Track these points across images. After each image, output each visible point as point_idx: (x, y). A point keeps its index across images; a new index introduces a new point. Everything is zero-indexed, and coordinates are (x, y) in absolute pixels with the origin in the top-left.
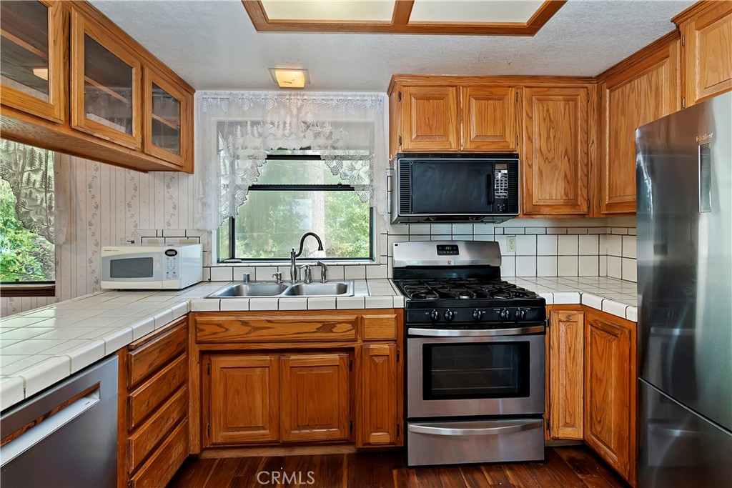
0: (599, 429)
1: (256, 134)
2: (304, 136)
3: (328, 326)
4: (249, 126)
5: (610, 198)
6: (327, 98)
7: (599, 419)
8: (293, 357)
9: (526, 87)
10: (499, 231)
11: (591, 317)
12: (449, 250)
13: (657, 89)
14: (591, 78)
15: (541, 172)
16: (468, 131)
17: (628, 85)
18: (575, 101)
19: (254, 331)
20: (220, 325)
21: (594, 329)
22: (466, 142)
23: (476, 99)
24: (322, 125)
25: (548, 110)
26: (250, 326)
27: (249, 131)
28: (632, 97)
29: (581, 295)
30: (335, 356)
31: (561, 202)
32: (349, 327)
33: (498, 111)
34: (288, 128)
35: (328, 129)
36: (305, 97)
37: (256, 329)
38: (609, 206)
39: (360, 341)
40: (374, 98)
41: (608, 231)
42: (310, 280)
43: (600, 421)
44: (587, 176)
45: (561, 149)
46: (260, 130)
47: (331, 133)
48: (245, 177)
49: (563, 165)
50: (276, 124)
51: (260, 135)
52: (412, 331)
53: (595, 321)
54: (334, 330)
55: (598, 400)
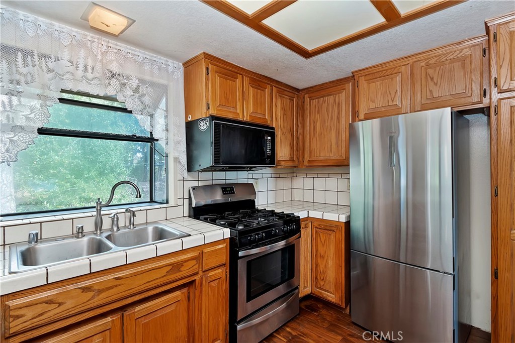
0: (322, 284)
1: (45, 68)
2: (109, 84)
3: (177, 267)
4: (36, 57)
5: (310, 157)
6: (134, 52)
7: (322, 278)
8: (138, 308)
9: (275, 86)
10: (250, 176)
11: (316, 224)
12: (229, 191)
13: (339, 104)
14: (298, 89)
15: (281, 140)
16: (247, 108)
17: (322, 99)
18: (293, 100)
19: (98, 295)
20: (49, 302)
21: (318, 230)
22: (247, 115)
23: (252, 87)
24: (128, 78)
25: (283, 103)
26: (95, 290)
27: (37, 63)
28: (324, 105)
29: (308, 212)
30: (178, 293)
31: (288, 159)
32: (194, 262)
33: (263, 98)
34: (90, 71)
35: (134, 83)
36: (110, 45)
37: (100, 291)
38: (309, 162)
39: (201, 273)
40: (175, 66)
41: (295, 175)
42: (118, 228)
43: (323, 279)
44: (297, 144)
45: (288, 128)
46: (51, 65)
47: (138, 87)
48: (32, 116)
49: (289, 136)
50: (75, 63)
51: (50, 70)
52: (241, 254)
53: (319, 225)
54: (182, 269)
55: (321, 268)
